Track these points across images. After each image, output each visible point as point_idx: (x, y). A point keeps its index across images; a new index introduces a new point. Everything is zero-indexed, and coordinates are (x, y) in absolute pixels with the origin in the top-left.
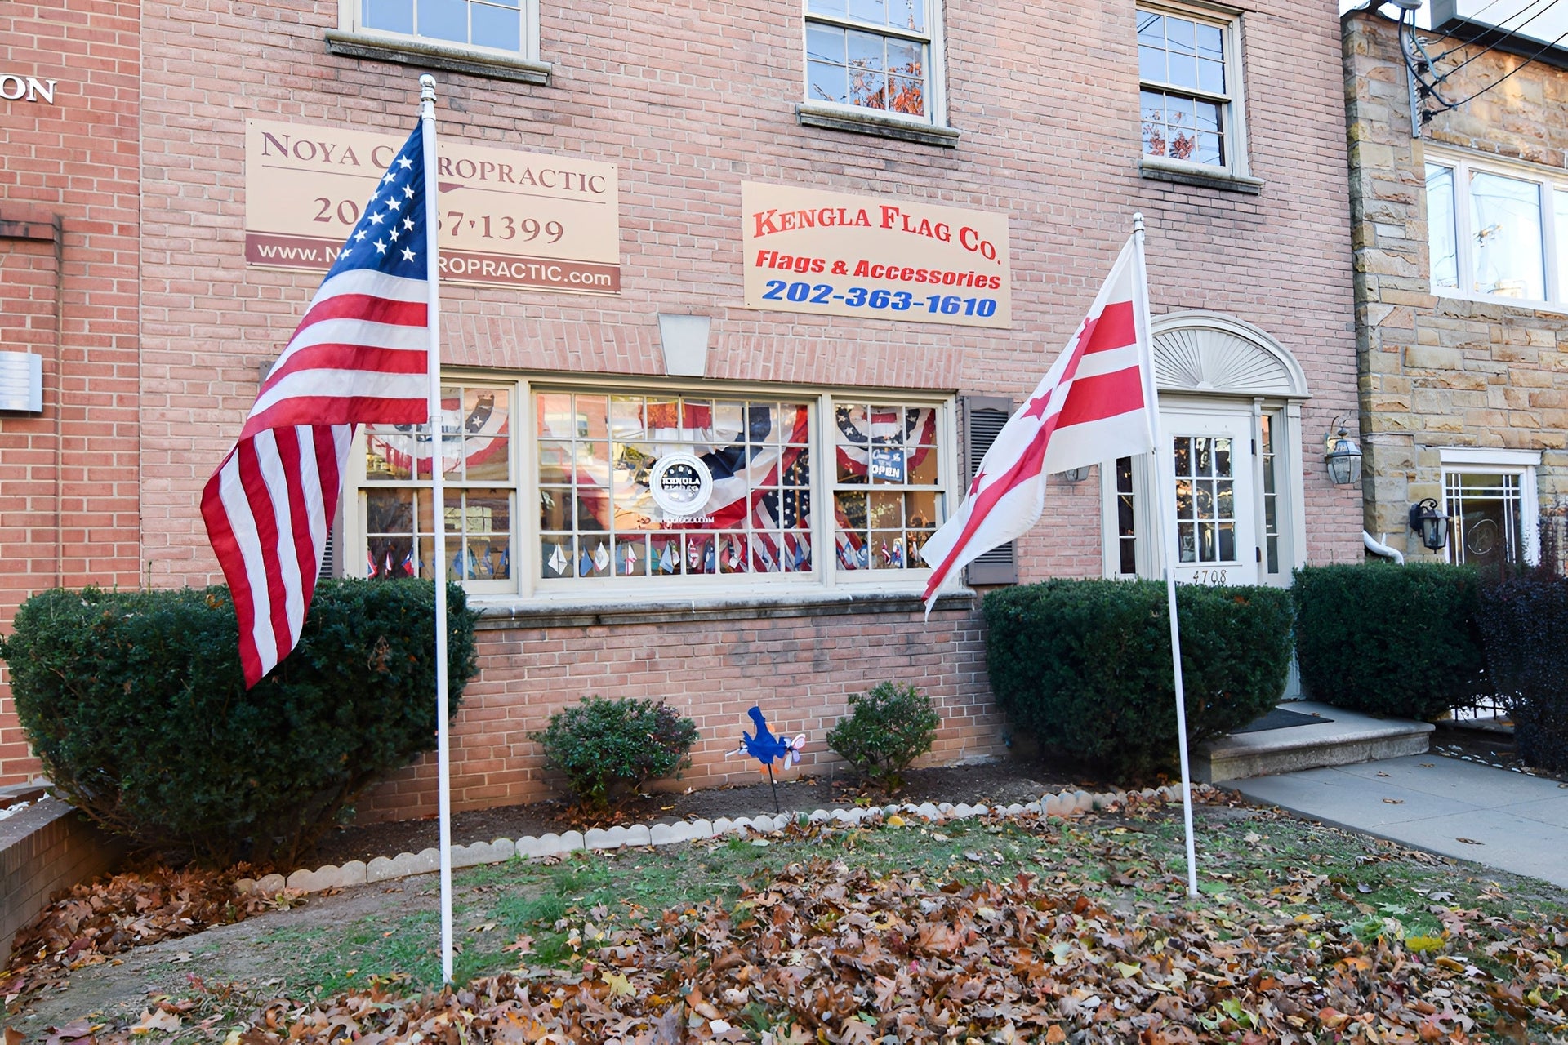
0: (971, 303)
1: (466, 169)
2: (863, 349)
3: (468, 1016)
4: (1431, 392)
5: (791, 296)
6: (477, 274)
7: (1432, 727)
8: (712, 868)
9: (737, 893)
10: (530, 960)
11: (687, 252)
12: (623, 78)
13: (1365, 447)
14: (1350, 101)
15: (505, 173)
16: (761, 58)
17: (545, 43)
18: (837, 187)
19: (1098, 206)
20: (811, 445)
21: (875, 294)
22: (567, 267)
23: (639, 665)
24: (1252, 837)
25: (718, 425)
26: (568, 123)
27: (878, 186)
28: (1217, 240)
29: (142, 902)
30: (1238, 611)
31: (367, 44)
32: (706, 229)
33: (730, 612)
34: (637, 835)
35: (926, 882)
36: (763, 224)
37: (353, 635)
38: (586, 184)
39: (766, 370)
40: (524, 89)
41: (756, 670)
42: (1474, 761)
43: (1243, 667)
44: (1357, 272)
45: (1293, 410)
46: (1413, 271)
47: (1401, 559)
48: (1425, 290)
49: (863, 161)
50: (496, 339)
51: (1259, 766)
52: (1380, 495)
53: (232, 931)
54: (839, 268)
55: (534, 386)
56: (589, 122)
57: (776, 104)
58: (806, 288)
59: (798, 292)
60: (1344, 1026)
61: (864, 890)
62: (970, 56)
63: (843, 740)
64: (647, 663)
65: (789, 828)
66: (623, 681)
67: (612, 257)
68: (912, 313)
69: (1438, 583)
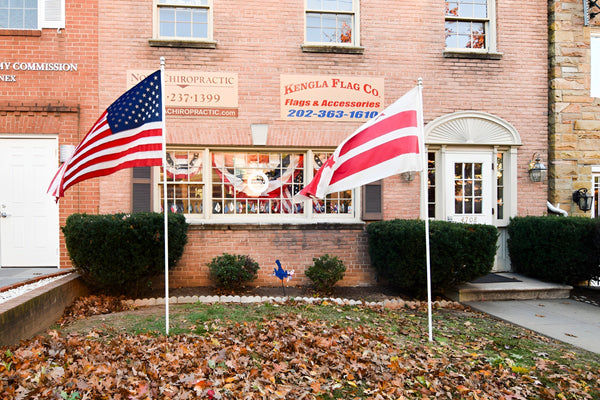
0: (368, 113)
1: (190, 80)
2: (324, 133)
3: (170, 345)
4: (588, 141)
5: (297, 115)
6: (193, 114)
7: (571, 288)
8: (258, 312)
9: (262, 320)
10: (194, 332)
11: (262, 102)
12: (240, 43)
13: (551, 166)
14: (550, 14)
15: (202, 80)
16: (289, 29)
17: (215, 34)
18: (316, 73)
19: (424, 71)
20: (304, 169)
21: (329, 113)
22: (221, 110)
23: (242, 244)
24: (468, 323)
25: (271, 162)
26: (222, 61)
27: (331, 71)
28: (479, 80)
29: (96, 303)
30: (470, 234)
31: (160, 42)
32: (267, 93)
33: (273, 227)
34: (236, 299)
35: (328, 324)
36: (288, 90)
37: (149, 230)
38: (228, 81)
39: (288, 142)
40: (208, 50)
41: (282, 247)
42: (591, 303)
43: (471, 256)
44: (551, 89)
45: (514, 151)
46: (582, 86)
47: (566, 214)
48: (588, 95)
49: (326, 63)
50: (199, 135)
51: (482, 297)
52: (557, 187)
53: (118, 314)
54: (316, 103)
55: (210, 150)
56: (229, 60)
57: (294, 45)
58: (303, 112)
59: (300, 113)
60: (467, 393)
61: (304, 324)
62: (370, 17)
63: (310, 273)
64: (245, 243)
65: (286, 302)
66: (237, 249)
67: (235, 105)
68: (343, 118)
69: (576, 225)
